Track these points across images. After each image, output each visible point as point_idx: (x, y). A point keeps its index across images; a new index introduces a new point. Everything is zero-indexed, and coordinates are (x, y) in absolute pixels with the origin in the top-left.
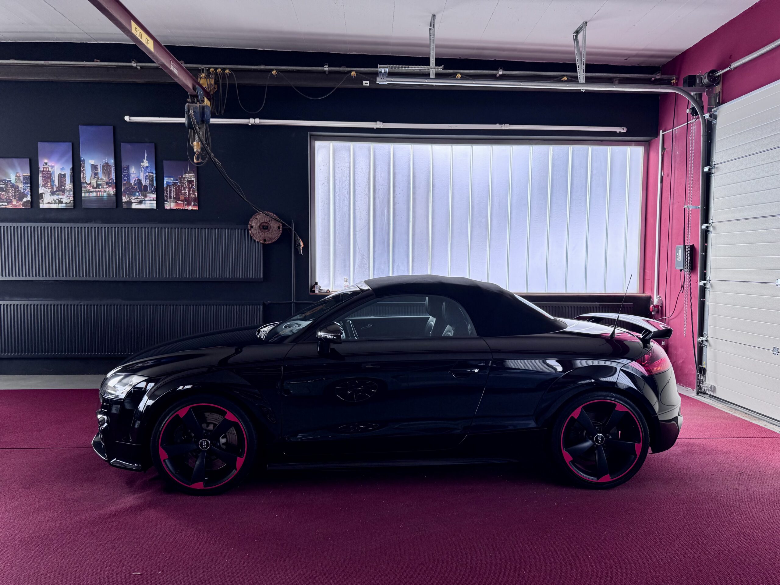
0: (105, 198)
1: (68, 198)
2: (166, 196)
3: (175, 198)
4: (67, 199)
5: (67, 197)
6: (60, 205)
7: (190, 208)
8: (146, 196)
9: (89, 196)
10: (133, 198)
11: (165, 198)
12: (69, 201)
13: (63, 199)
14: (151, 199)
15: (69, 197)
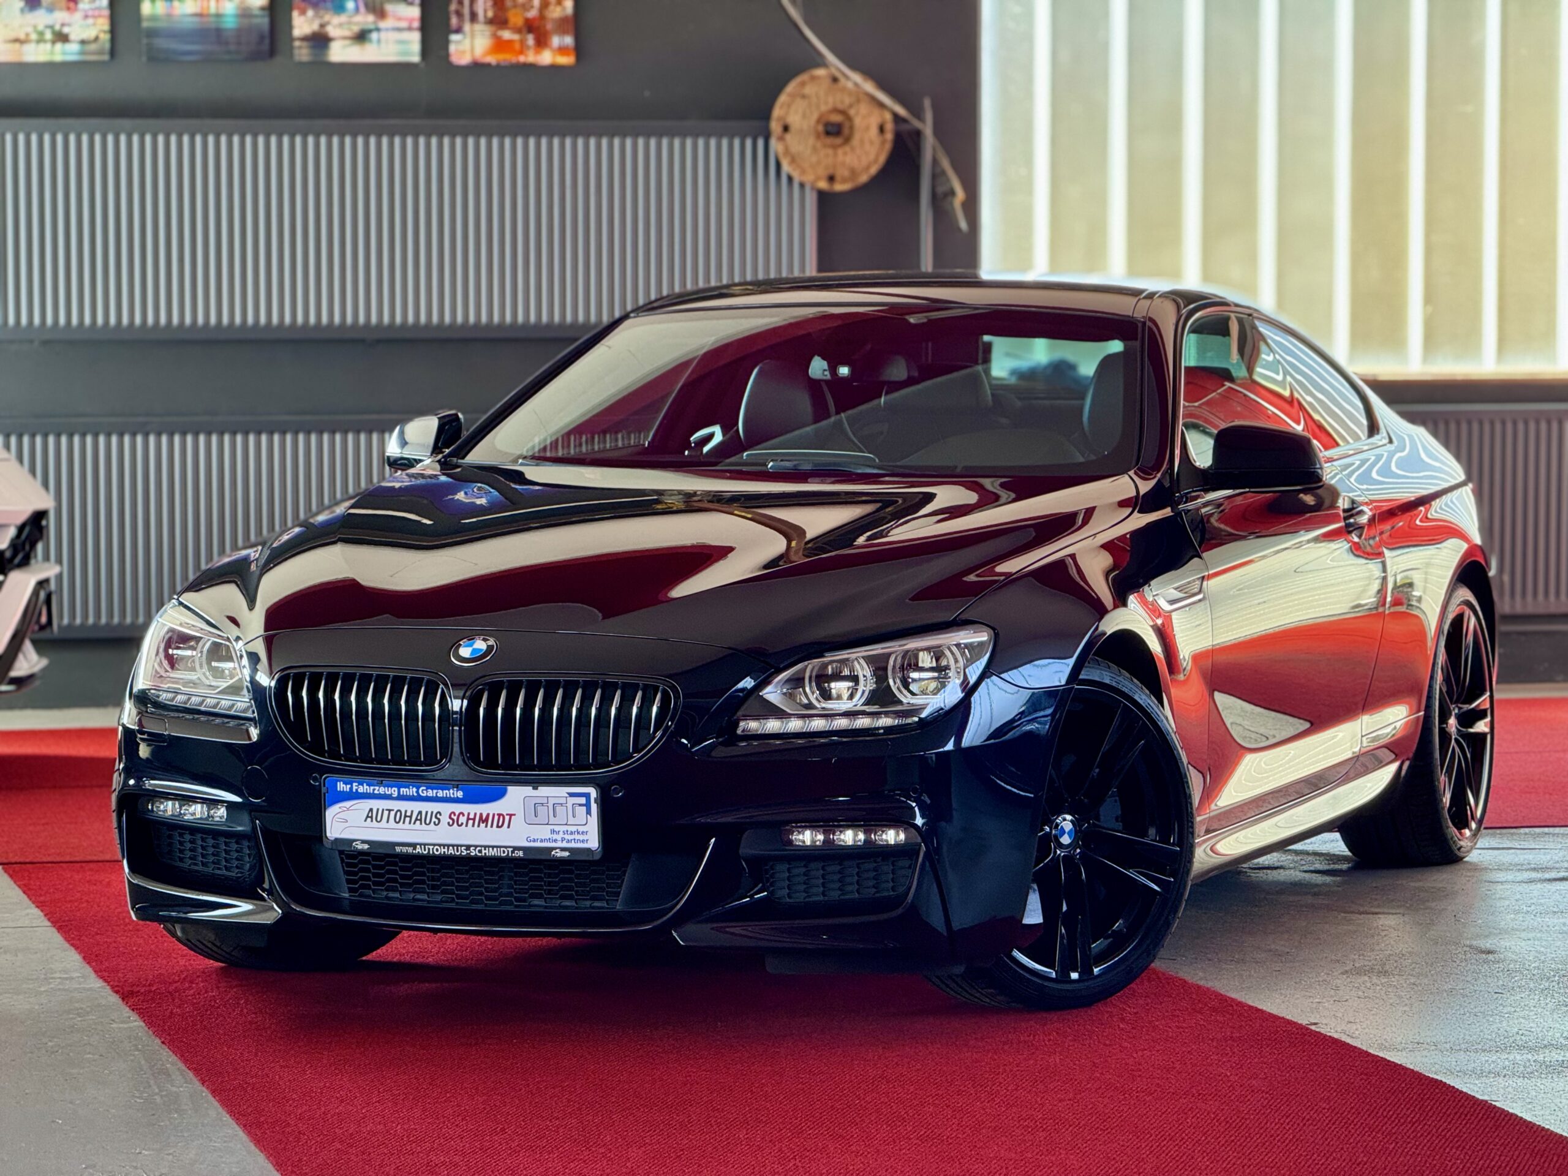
0: (230, 23)
1: (90, 21)
2: (459, 14)
3: (490, 22)
4: (88, 26)
5: (86, 17)
6: (59, 46)
7: (546, 58)
8: (381, 14)
9: (169, 16)
10: (336, 20)
11: (454, 21)
12: (90, 34)
13: (69, 25)
14: (404, 24)
15: (94, 17)
